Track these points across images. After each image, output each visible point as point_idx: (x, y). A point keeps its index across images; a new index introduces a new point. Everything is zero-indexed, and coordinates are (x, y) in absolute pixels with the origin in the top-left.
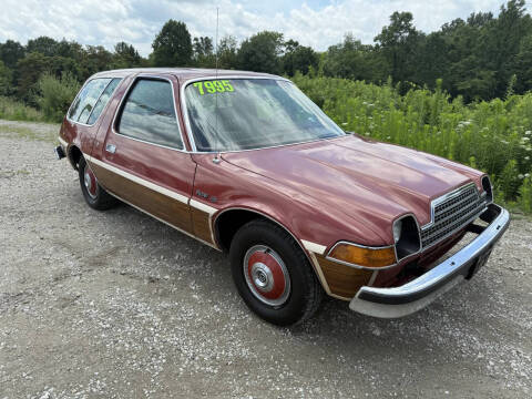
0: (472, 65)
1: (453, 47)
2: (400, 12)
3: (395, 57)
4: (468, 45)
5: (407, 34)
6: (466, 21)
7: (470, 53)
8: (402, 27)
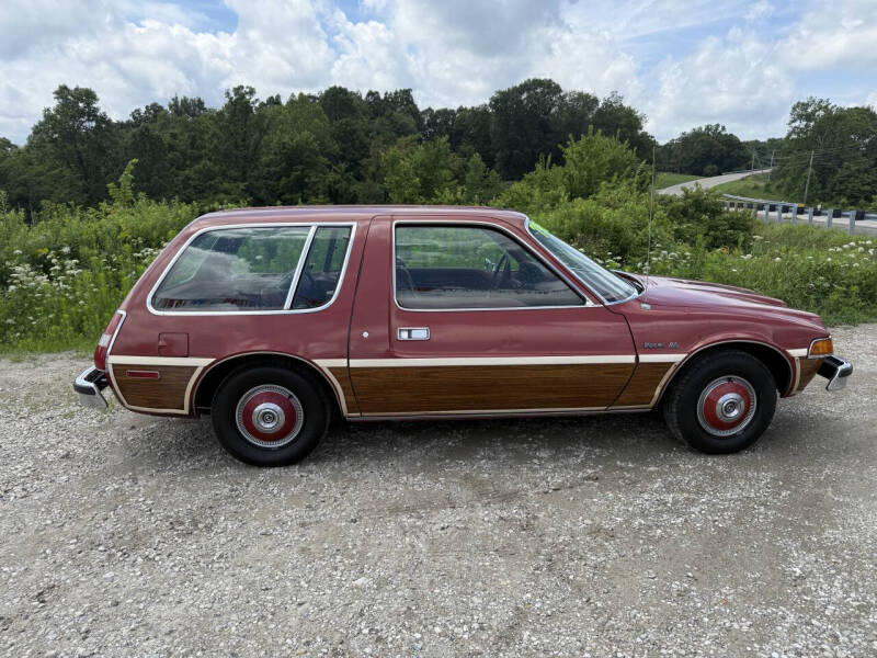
0: (209, 175)
1: (172, 148)
2: (72, 87)
3: (81, 160)
4: (193, 145)
5: (94, 124)
6: (166, 108)
7: (200, 158)
8: (82, 113)
